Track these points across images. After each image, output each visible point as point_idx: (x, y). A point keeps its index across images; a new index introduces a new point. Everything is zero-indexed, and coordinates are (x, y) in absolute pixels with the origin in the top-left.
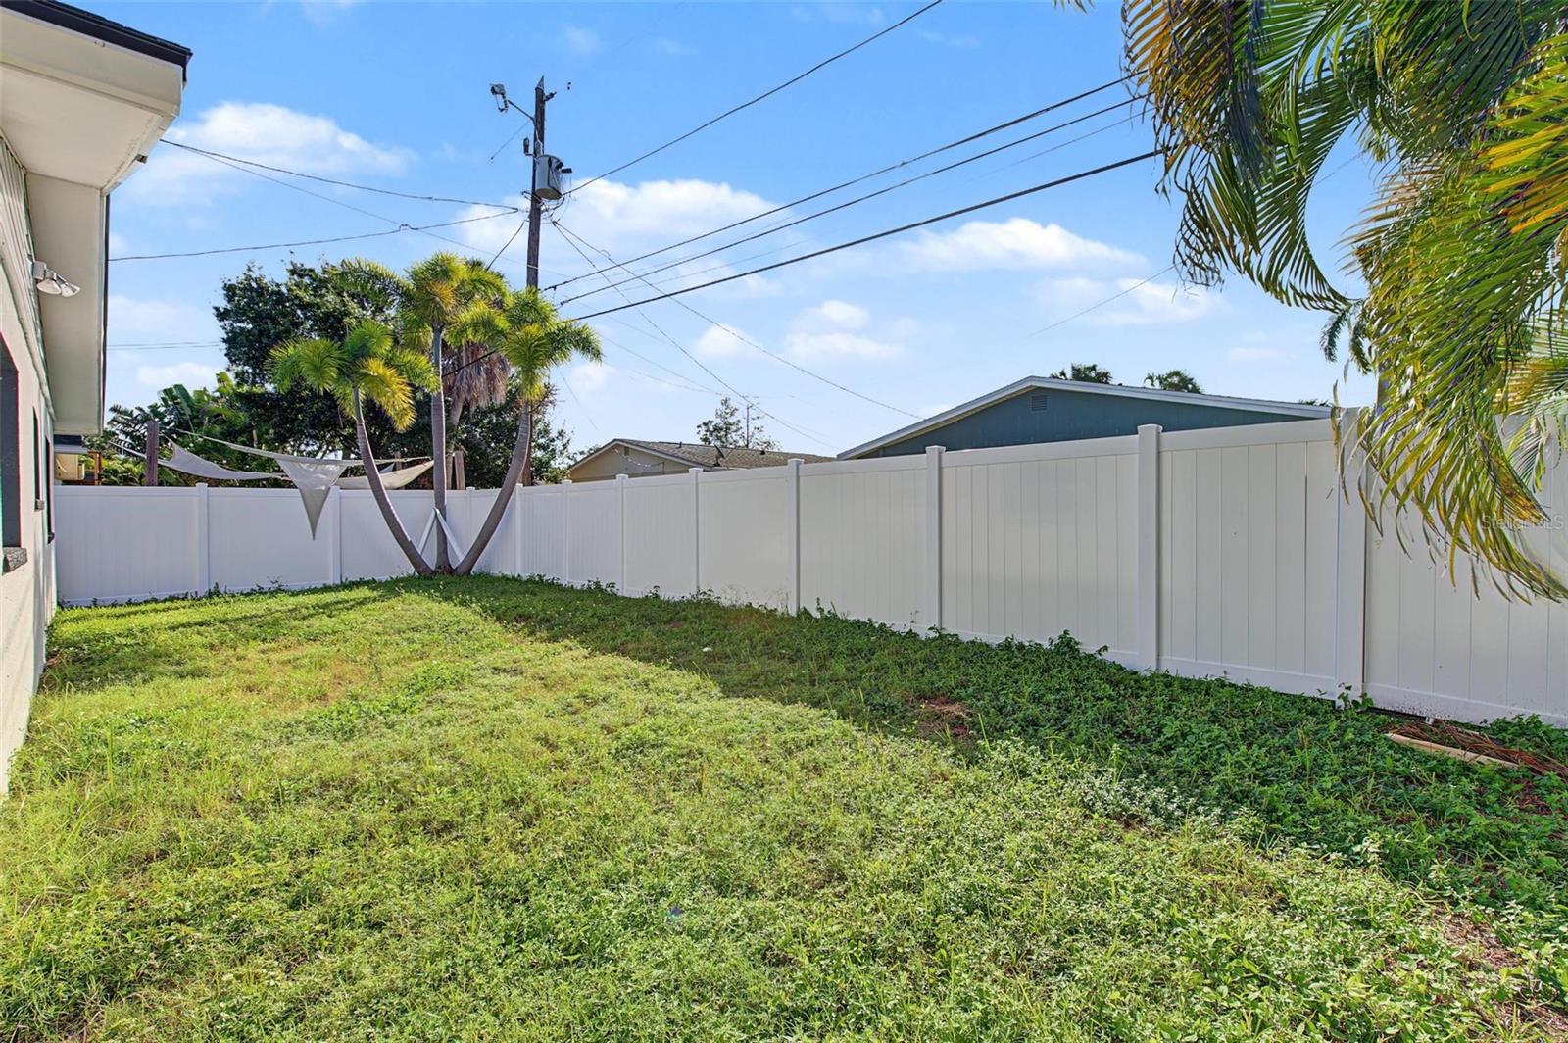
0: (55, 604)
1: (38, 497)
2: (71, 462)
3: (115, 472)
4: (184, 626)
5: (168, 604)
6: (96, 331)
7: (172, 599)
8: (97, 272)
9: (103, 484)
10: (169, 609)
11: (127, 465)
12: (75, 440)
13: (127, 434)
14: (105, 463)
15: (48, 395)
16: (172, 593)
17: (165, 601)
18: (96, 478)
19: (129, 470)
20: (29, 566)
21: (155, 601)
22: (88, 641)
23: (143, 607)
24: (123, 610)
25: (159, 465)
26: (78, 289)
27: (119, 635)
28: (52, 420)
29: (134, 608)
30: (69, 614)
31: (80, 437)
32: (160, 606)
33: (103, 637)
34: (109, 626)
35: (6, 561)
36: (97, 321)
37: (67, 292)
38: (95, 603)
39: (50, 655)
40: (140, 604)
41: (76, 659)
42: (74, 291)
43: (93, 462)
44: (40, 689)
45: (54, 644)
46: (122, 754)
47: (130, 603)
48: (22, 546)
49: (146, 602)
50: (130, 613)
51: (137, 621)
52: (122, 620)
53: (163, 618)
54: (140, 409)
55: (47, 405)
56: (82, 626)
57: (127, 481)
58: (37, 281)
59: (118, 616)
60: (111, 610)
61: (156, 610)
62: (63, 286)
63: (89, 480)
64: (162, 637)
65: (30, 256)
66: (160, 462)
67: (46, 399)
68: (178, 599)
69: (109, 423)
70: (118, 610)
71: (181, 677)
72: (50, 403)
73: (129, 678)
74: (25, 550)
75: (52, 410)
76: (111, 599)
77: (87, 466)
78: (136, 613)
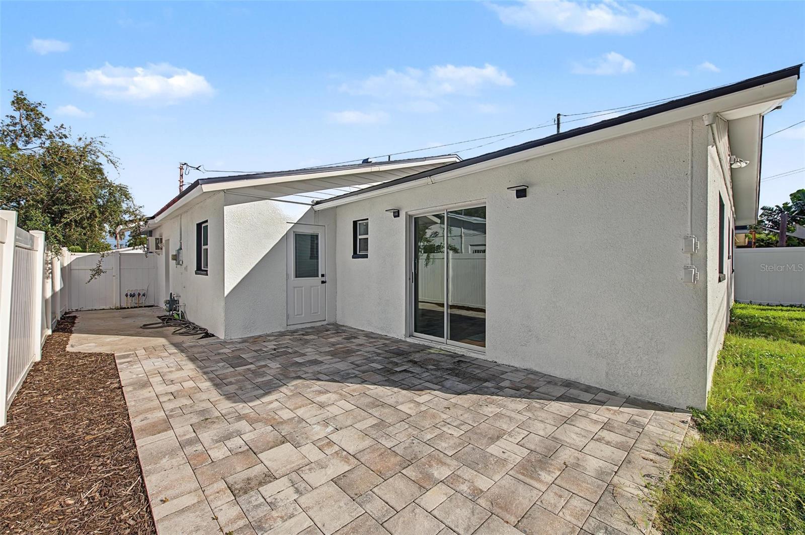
0: (733, 301)
1: (729, 254)
2: (742, 238)
3: (763, 240)
4: (797, 319)
5: (789, 308)
6: (756, 176)
7: (791, 306)
8: (757, 151)
9: (757, 247)
10: (789, 310)
11: (769, 236)
12: (744, 228)
13: (769, 221)
14: (757, 236)
15: (734, 210)
16: (792, 303)
17: (787, 306)
18: (753, 244)
19: (770, 238)
20: (726, 281)
21: (782, 306)
22: (747, 318)
23: (775, 308)
24: (764, 307)
25: (787, 236)
26: (748, 162)
27: (762, 318)
28: (734, 220)
29: (770, 308)
30: (739, 306)
31: (746, 226)
32: (785, 308)
33: (753, 317)
34: (757, 313)
35: (719, 278)
36: (756, 172)
37: (743, 165)
38: (751, 302)
39: (731, 321)
40: (773, 306)
41: (742, 324)
42: (746, 163)
43: (751, 236)
44: (728, 331)
45: (733, 317)
46: (762, 365)
47: (768, 305)
48: (724, 273)
49: (777, 306)
50: (768, 309)
51: (770, 314)
52: (763, 312)
53: (786, 314)
54: (777, 206)
55: (733, 214)
56: (744, 312)
57: (768, 244)
58: (731, 164)
59: (762, 310)
60: (758, 307)
61: (782, 310)
62: (742, 163)
63: (749, 246)
64: (784, 323)
65: (729, 155)
66: (787, 234)
67: (733, 212)
68: (795, 306)
69: (760, 216)
70: (761, 307)
71: (794, 343)
72: (734, 213)
73: (766, 337)
74: (725, 275)
75: (735, 216)
76: (759, 302)
77: (749, 239)
78: (771, 310)
